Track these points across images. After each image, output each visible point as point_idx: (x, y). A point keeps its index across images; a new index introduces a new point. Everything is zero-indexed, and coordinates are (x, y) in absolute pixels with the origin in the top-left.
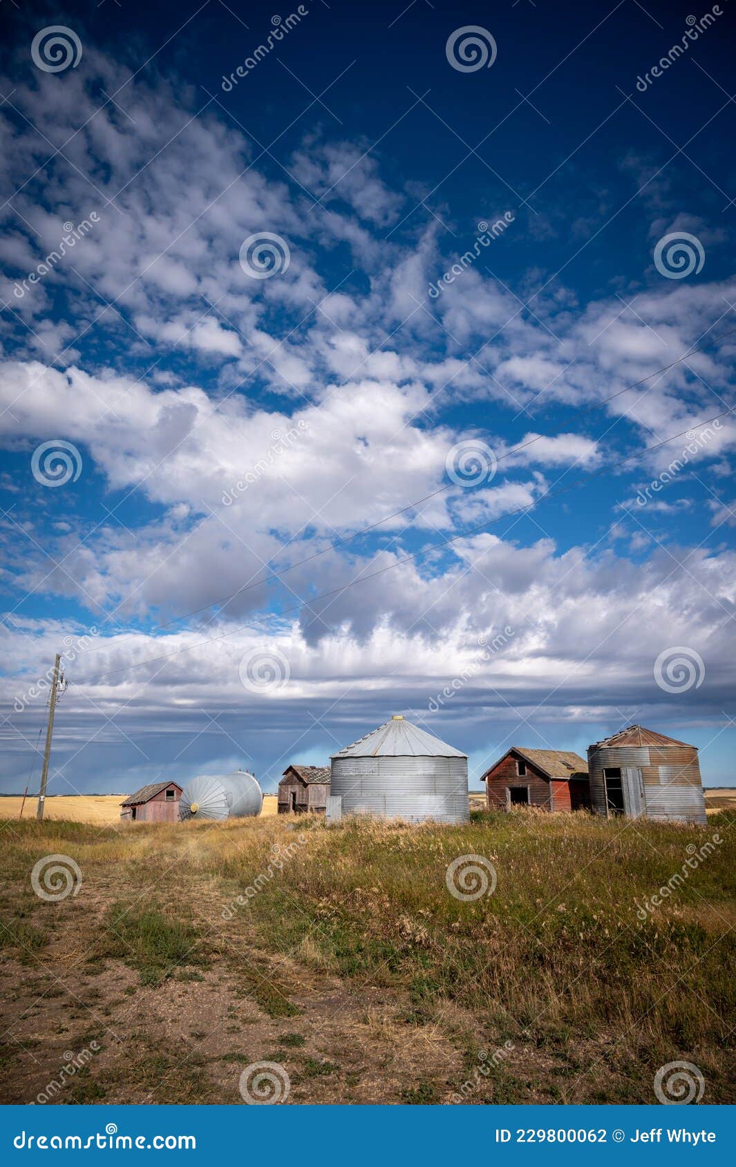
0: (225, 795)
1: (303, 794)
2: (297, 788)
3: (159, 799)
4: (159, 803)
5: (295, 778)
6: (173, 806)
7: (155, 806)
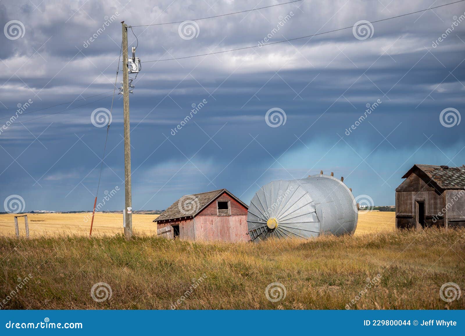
0: (314, 207)
1: (436, 204)
2: (425, 196)
3: (209, 212)
4: (211, 218)
5: (421, 182)
6: (228, 222)
7: (205, 221)
